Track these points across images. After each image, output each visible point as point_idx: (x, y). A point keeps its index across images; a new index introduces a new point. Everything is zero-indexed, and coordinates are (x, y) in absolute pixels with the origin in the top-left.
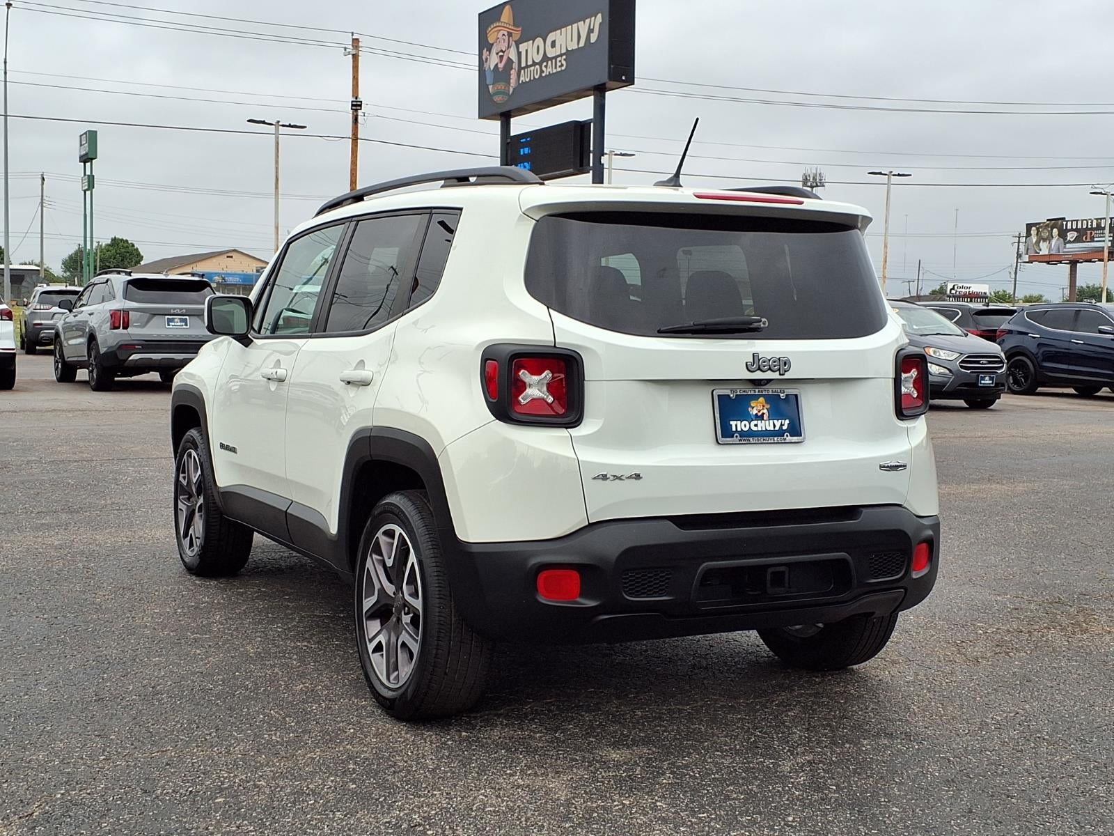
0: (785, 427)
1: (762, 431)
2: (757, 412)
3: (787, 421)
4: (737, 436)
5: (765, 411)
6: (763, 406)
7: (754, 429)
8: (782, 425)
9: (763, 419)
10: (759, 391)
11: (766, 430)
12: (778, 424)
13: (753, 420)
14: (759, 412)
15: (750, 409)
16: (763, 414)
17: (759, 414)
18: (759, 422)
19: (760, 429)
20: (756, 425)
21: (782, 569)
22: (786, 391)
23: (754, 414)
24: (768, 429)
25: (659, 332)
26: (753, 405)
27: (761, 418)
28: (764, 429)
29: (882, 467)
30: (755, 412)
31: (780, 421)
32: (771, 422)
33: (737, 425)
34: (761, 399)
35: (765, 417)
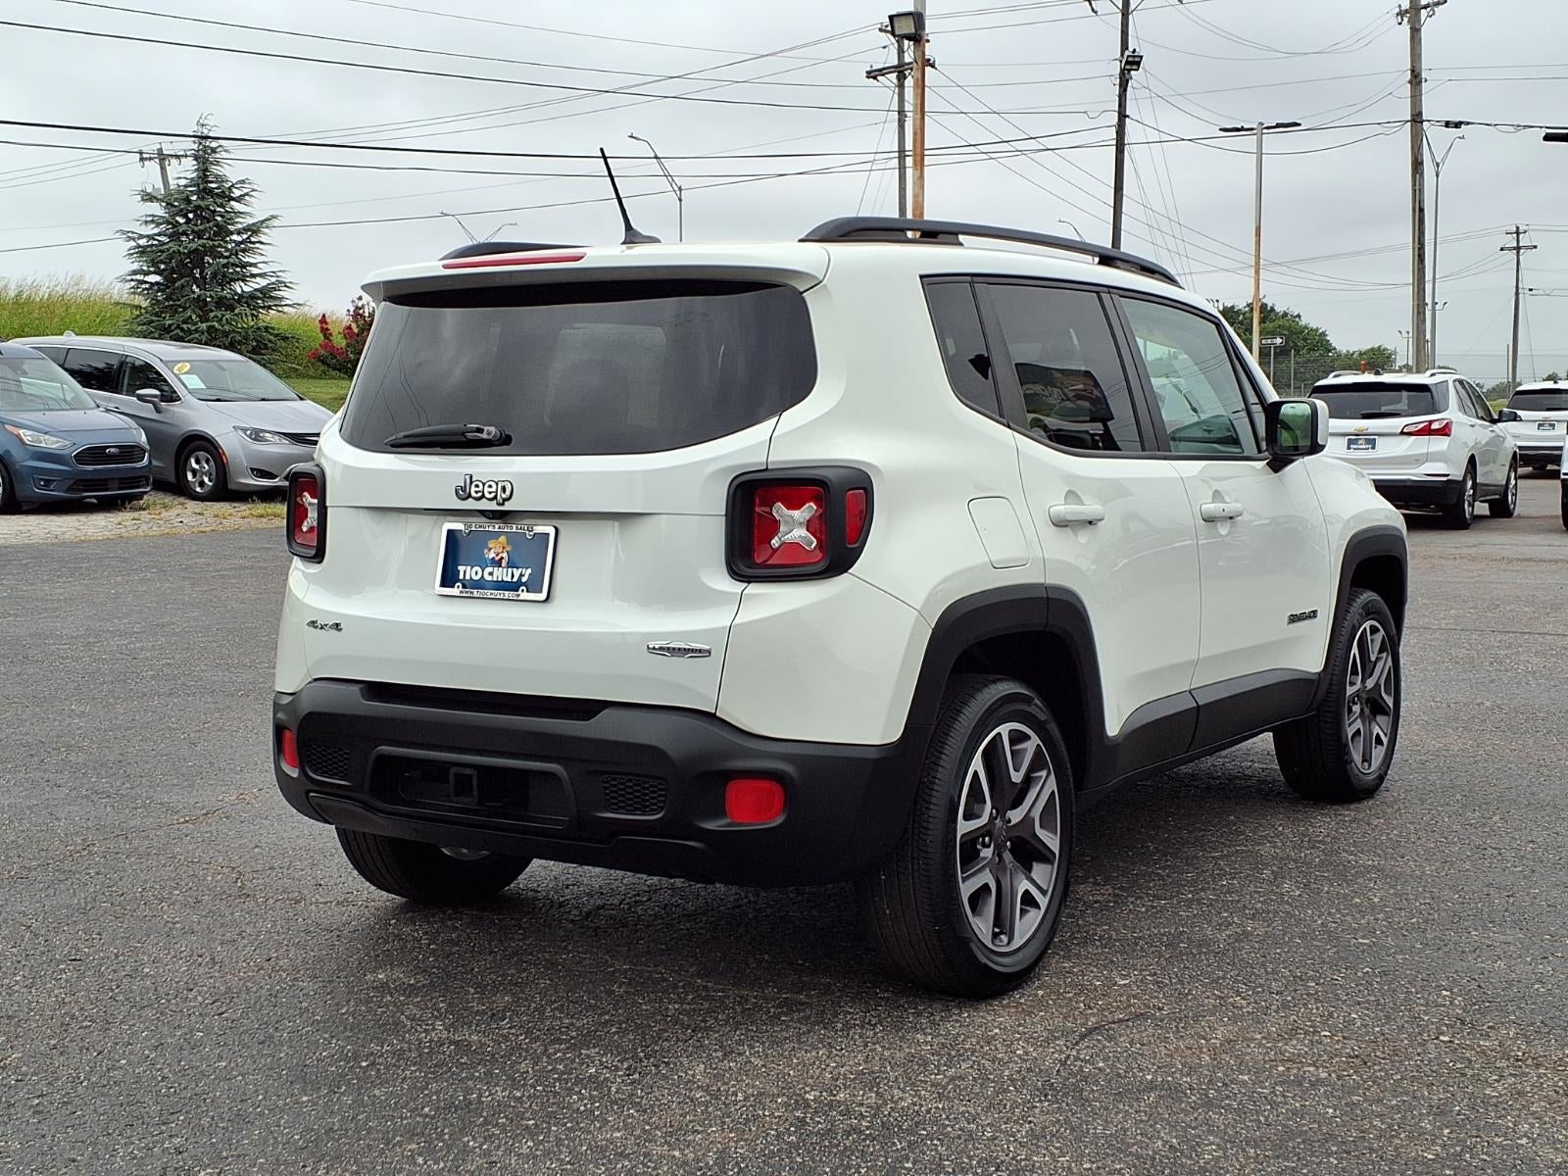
0: (524, 579)
1: (497, 581)
2: (494, 555)
3: (529, 571)
4: (458, 587)
5: (505, 555)
6: (504, 548)
7: (488, 578)
8: (521, 575)
9: (500, 566)
10: (499, 528)
11: (503, 581)
12: (517, 573)
13: (487, 566)
14: (497, 555)
15: (486, 551)
16: (502, 558)
17: (497, 559)
18: (496, 569)
19: (495, 579)
20: (491, 574)
21: (468, 771)
22: (535, 528)
23: (491, 557)
24: (505, 579)
25: (393, 446)
26: (490, 546)
27: (498, 563)
28: (500, 579)
29: (652, 650)
30: (492, 555)
31: (520, 570)
32: (510, 570)
33: (466, 572)
34: (502, 539)
35: (504, 563)
